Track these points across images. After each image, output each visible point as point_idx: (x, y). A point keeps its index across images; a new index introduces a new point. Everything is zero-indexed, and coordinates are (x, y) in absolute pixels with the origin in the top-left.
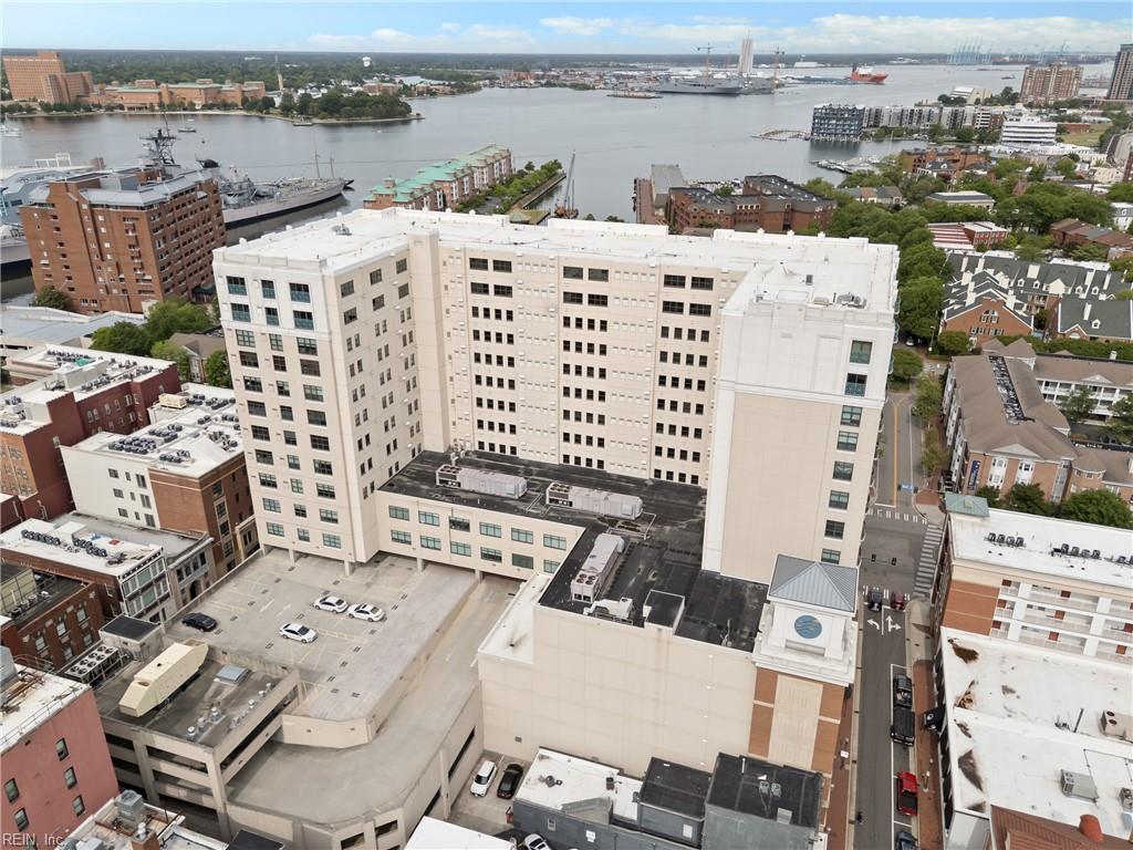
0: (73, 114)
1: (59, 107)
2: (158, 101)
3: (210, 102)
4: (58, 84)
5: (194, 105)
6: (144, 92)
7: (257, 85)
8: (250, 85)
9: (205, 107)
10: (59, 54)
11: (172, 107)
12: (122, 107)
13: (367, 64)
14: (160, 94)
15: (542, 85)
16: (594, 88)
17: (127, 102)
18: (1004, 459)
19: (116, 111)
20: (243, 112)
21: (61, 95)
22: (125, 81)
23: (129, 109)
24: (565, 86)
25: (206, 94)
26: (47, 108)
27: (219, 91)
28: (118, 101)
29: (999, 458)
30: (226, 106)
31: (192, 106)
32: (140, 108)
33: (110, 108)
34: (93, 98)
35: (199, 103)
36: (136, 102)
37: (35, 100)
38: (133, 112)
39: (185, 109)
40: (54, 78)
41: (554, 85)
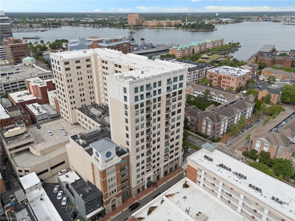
0: (139, 27)
1: (136, 26)
2: (156, 25)
3: (168, 25)
4: (137, 20)
5: (164, 26)
6: (154, 23)
7: (180, 21)
8: (178, 21)
9: (166, 26)
10: (139, 14)
11: (159, 26)
12: (148, 26)
13: (217, 15)
14: (157, 23)
15: (264, 21)
16: (280, 22)
17: (150, 25)
18: (259, 142)
19: (147, 27)
20: (174, 28)
21: (137, 24)
22: (151, 20)
23: (150, 26)
24: (271, 21)
25: (167, 23)
26: (133, 26)
27: (170, 22)
28: (148, 25)
29: (258, 141)
30: (171, 26)
31: (163, 26)
32: (152, 26)
33: (146, 26)
34: (143, 24)
35: (165, 25)
36: (151, 25)
37: (132, 24)
38: (150, 27)
39: (161, 27)
40: (136, 19)
41: (268, 21)
